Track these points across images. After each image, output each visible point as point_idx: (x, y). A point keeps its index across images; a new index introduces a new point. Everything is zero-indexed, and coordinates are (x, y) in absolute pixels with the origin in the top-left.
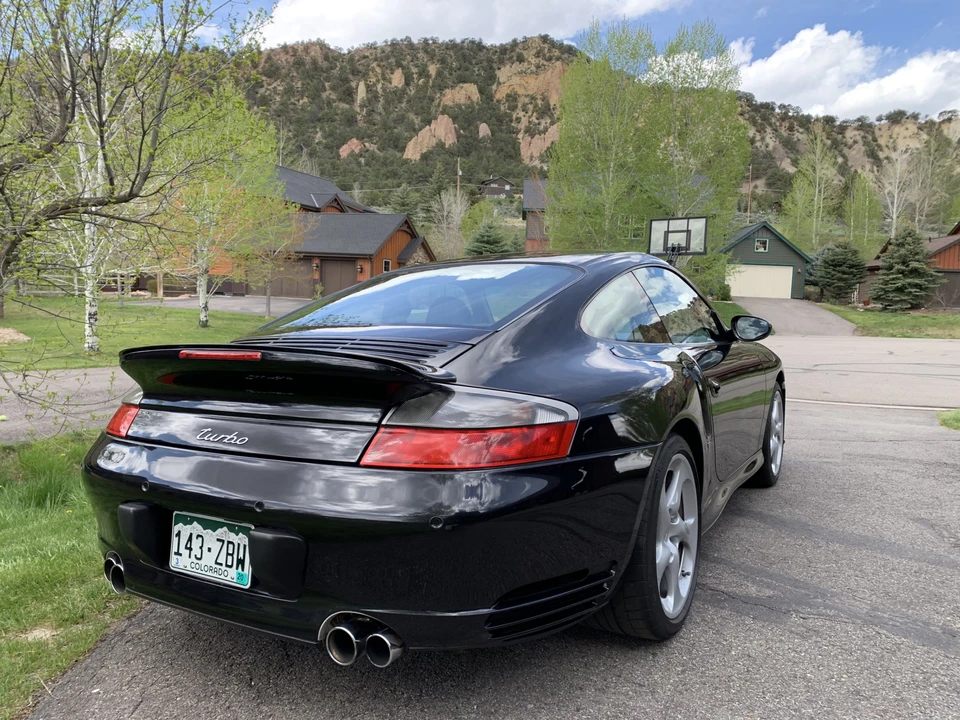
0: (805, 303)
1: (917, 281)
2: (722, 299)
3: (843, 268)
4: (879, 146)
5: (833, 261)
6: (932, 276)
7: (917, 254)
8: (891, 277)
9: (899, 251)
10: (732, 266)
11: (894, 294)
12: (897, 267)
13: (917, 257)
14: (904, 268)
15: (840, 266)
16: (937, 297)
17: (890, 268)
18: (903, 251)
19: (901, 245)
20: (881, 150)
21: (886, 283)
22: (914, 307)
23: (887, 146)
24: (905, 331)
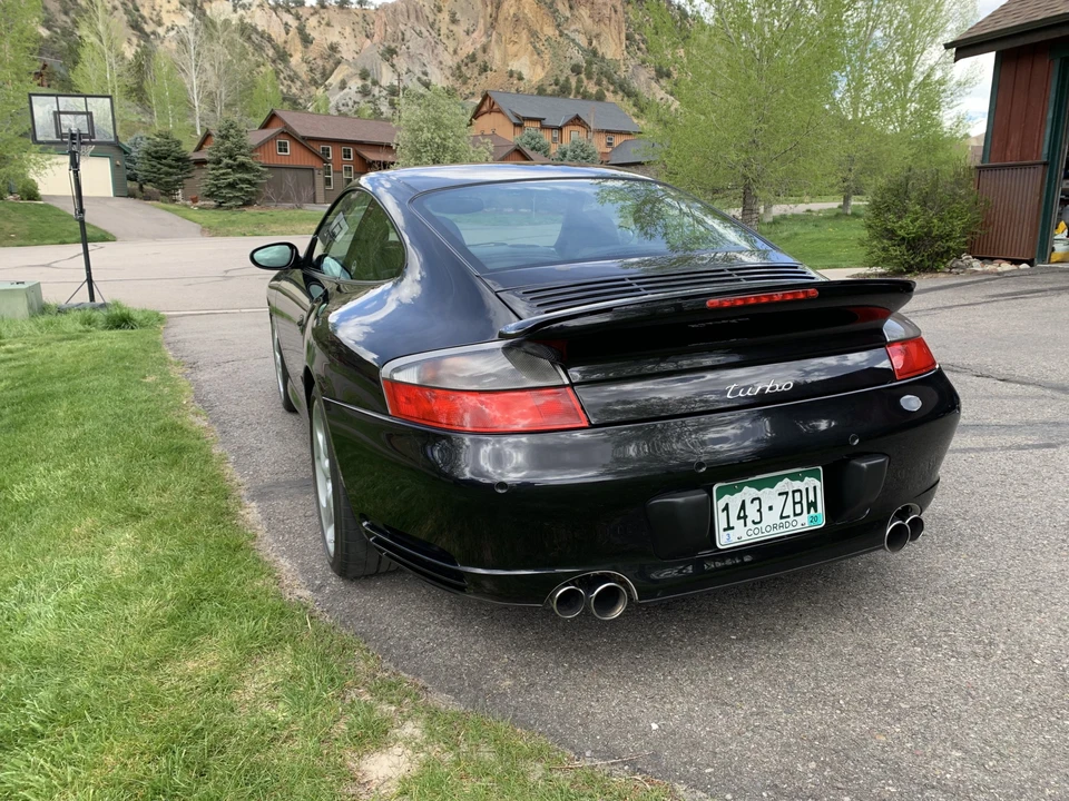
0: (131, 201)
1: (246, 176)
2: (29, 199)
3: (169, 161)
4: (143, 17)
5: (156, 152)
6: (258, 171)
7: (241, 147)
8: (221, 171)
9: (223, 143)
10: (46, 156)
11: (227, 191)
12: (226, 161)
13: (242, 151)
14: (231, 162)
15: (165, 158)
16: (269, 192)
17: (219, 162)
18: (228, 144)
19: (226, 137)
20: (145, 22)
21: (217, 178)
22: (247, 204)
23: (151, 19)
24: (251, 229)
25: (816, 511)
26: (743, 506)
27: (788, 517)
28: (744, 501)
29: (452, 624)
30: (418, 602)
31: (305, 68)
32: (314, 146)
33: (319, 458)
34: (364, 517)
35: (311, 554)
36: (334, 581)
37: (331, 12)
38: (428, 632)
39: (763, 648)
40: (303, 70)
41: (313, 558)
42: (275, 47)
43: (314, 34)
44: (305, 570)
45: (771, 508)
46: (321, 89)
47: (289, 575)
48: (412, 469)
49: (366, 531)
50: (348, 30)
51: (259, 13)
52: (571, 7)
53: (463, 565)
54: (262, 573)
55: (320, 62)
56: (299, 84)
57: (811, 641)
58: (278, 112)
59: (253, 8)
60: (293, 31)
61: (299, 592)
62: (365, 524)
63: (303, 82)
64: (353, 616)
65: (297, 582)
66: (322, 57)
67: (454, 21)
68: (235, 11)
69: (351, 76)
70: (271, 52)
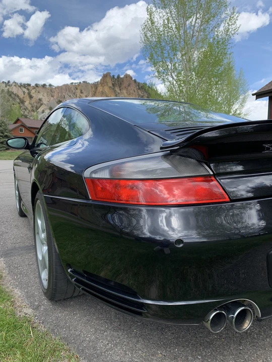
13: (6, 131)
14: (2, 135)
22: (7, 149)
24: (9, 157)
30: (97, 314)
31: (30, 106)
32: (33, 130)
33: (38, 233)
34: (69, 266)
35: (32, 286)
36: (46, 302)
37: (40, 88)
38: (106, 336)
40: (29, 107)
41: (33, 288)
42: (20, 99)
43: (33, 95)
44: (29, 296)
46: (35, 113)
47: (20, 299)
49: (70, 275)
50: (45, 94)
51: (14, 88)
52: (120, 90)
54: (4, 299)
55: (35, 104)
56: (28, 111)
58: (20, 119)
59: (13, 86)
60: (26, 94)
61: (25, 310)
62: (69, 270)
63: (29, 110)
64: (58, 326)
65: (24, 304)
66: (36, 103)
67: (82, 92)
68: (6, 87)
69: (46, 109)
70: (18, 101)
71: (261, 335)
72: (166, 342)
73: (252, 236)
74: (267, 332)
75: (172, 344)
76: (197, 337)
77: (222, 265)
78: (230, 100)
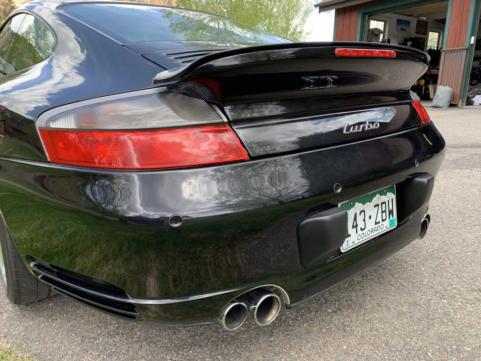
25: (393, 217)
26: (355, 219)
27: (379, 222)
28: (356, 214)
29: (118, 334)
30: (86, 317)
34: (30, 258)
36: (10, 307)
38: (98, 344)
39: (354, 316)
45: (370, 217)
48: (74, 211)
49: (34, 271)
53: (133, 298)
57: (379, 305)
62: (32, 264)
64: (28, 339)
71: (298, 320)
72: (179, 343)
73: (292, 201)
74: (305, 316)
75: (186, 345)
76: (219, 333)
77: (248, 243)
78: (288, 13)
